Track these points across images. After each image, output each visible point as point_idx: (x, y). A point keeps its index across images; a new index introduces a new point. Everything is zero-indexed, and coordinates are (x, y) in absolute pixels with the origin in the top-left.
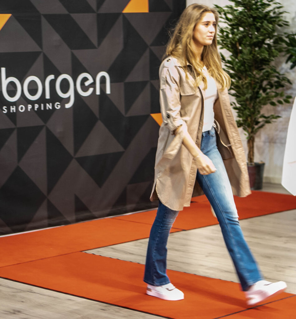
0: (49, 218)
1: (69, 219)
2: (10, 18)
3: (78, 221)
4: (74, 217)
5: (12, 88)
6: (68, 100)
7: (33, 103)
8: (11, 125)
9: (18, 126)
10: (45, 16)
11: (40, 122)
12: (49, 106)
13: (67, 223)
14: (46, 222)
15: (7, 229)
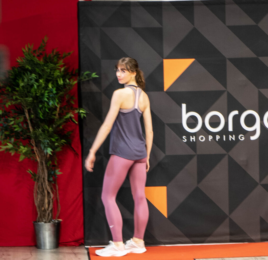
0: (231, 234)
1: (253, 238)
2: (193, 63)
3: (263, 240)
4: (259, 237)
5: (192, 121)
6: (254, 132)
7: (214, 134)
8: (191, 152)
9: (198, 153)
10: (231, 60)
13: (251, 241)
14: (228, 237)
15: (187, 239)
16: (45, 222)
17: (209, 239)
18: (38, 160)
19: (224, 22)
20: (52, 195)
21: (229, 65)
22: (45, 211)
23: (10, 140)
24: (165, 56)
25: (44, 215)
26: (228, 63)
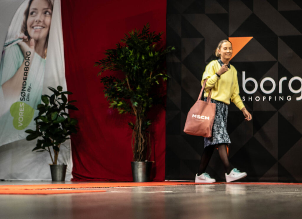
0: (279, 176)
1: (297, 179)
2: (252, 40)
5: (250, 85)
6: (299, 94)
7: (267, 96)
9: (254, 110)
10: (282, 37)
11: (272, 108)
12: (281, 98)
14: (277, 178)
16: (139, 161)
17: (261, 179)
18: (136, 114)
19: (277, 9)
20: (144, 141)
21: (280, 42)
22: (138, 153)
23: (116, 98)
24: (230, 35)
25: (138, 156)
26: (279, 39)
